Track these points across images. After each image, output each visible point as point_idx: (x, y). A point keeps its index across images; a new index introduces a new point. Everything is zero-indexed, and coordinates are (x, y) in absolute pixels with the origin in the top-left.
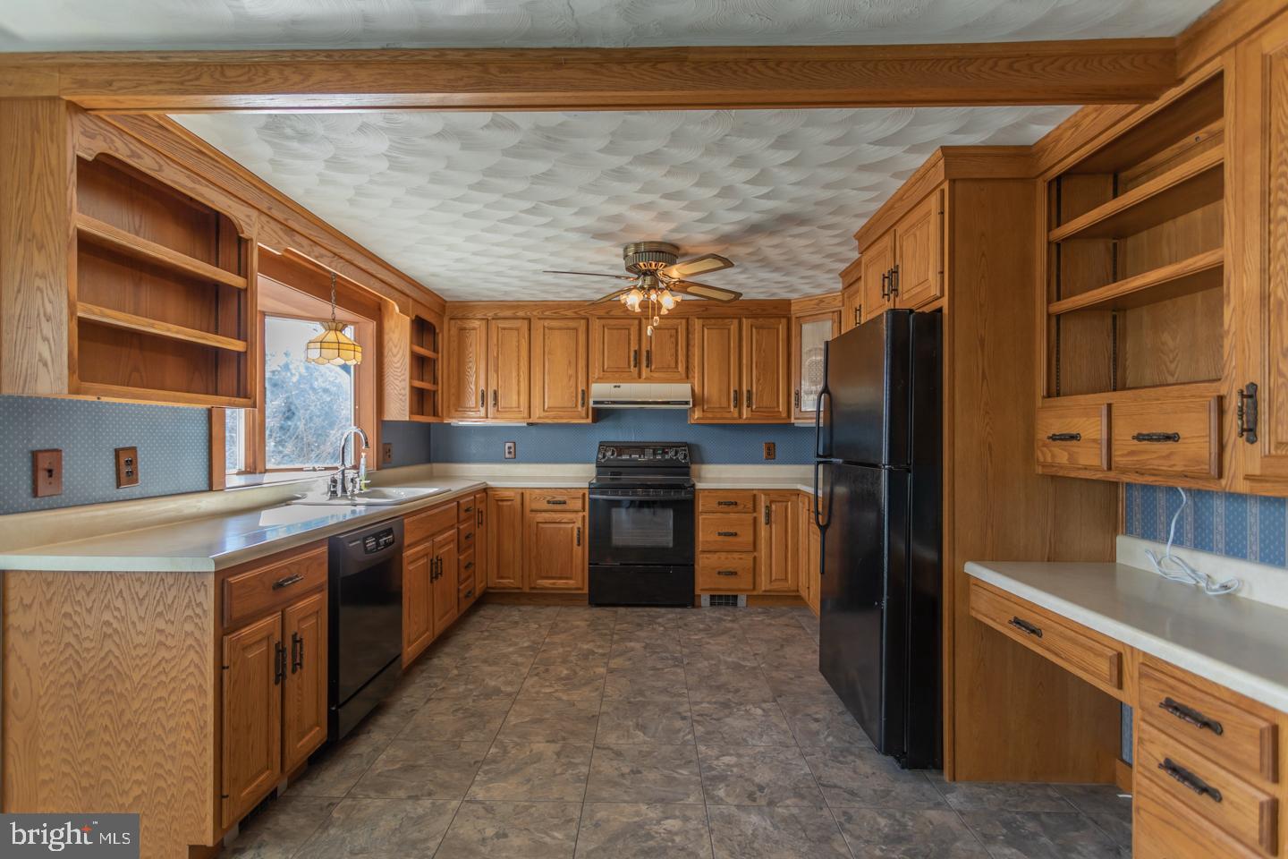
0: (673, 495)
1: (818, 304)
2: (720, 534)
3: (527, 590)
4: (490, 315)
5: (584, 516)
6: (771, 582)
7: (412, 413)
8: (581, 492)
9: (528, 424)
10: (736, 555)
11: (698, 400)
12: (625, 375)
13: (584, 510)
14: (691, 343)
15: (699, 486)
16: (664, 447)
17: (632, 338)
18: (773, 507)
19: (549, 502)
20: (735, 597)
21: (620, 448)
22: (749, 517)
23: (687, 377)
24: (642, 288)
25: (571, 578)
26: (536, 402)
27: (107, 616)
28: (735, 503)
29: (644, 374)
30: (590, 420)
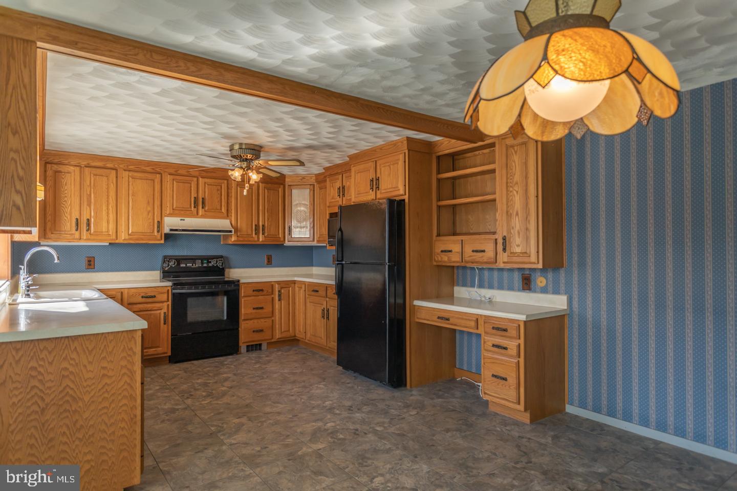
0: (222, 287)
1: (301, 180)
2: (254, 309)
4: (84, 163)
5: (168, 305)
6: (281, 333)
9: (114, 244)
10: (263, 320)
11: (234, 230)
12: (188, 212)
13: (168, 300)
14: (230, 195)
15: (242, 281)
16: (208, 259)
17: (192, 189)
18: (283, 291)
19: (142, 297)
20: (260, 345)
21: (179, 260)
22: (269, 298)
23: (228, 216)
24: (241, 168)
26: (122, 229)
28: (262, 290)
29: (200, 213)
30: (162, 242)
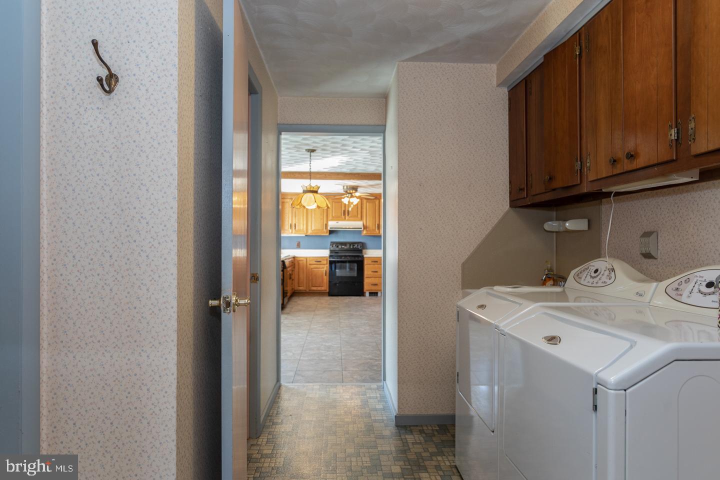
0: (356, 259)
2: (373, 272)
3: (309, 291)
5: (327, 266)
8: (326, 258)
9: (306, 235)
10: (377, 279)
11: (365, 227)
12: (340, 219)
13: (327, 264)
14: (363, 207)
15: (365, 256)
16: (353, 243)
17: (342, 206)
19: (315, 261)
20: (377, 293)
21: (337, 244)
23: (361, 219)
24: (348, 197)
25: (322, 287)
26: (309, 228)
28: (377, 262)
29: (347, 218)
30: (328, 234)
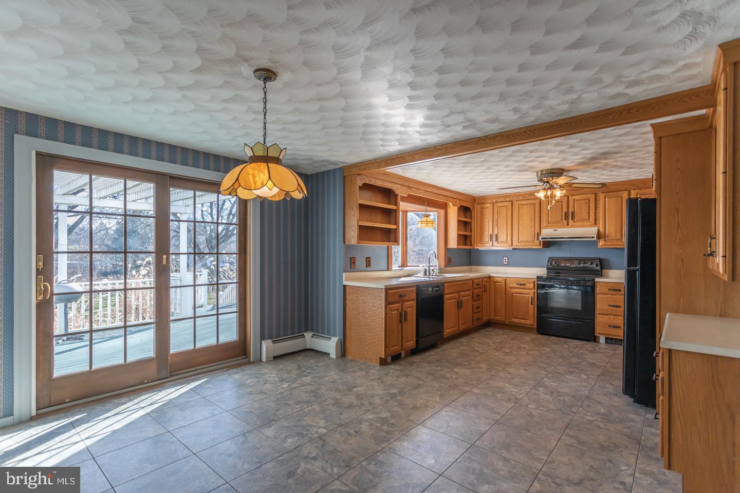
3: (508, 323)
5: (534, 292)
7: (458, 244)
8: (533, 280)
10: (620, 317)
11: (599, 236)
12: (560, 224)
13: (534, 289)
14: (598, 206)
15: (597, 280)
16: (584, 260)
17: (563, 206)
20: (621, 340)
21: (557, 260)
24: (545, 189)
25: (528, 320)
26: (515, 239)
27: (364, 298)
28: (619, 290)
29: (570, 224)
30: (541, 247)
